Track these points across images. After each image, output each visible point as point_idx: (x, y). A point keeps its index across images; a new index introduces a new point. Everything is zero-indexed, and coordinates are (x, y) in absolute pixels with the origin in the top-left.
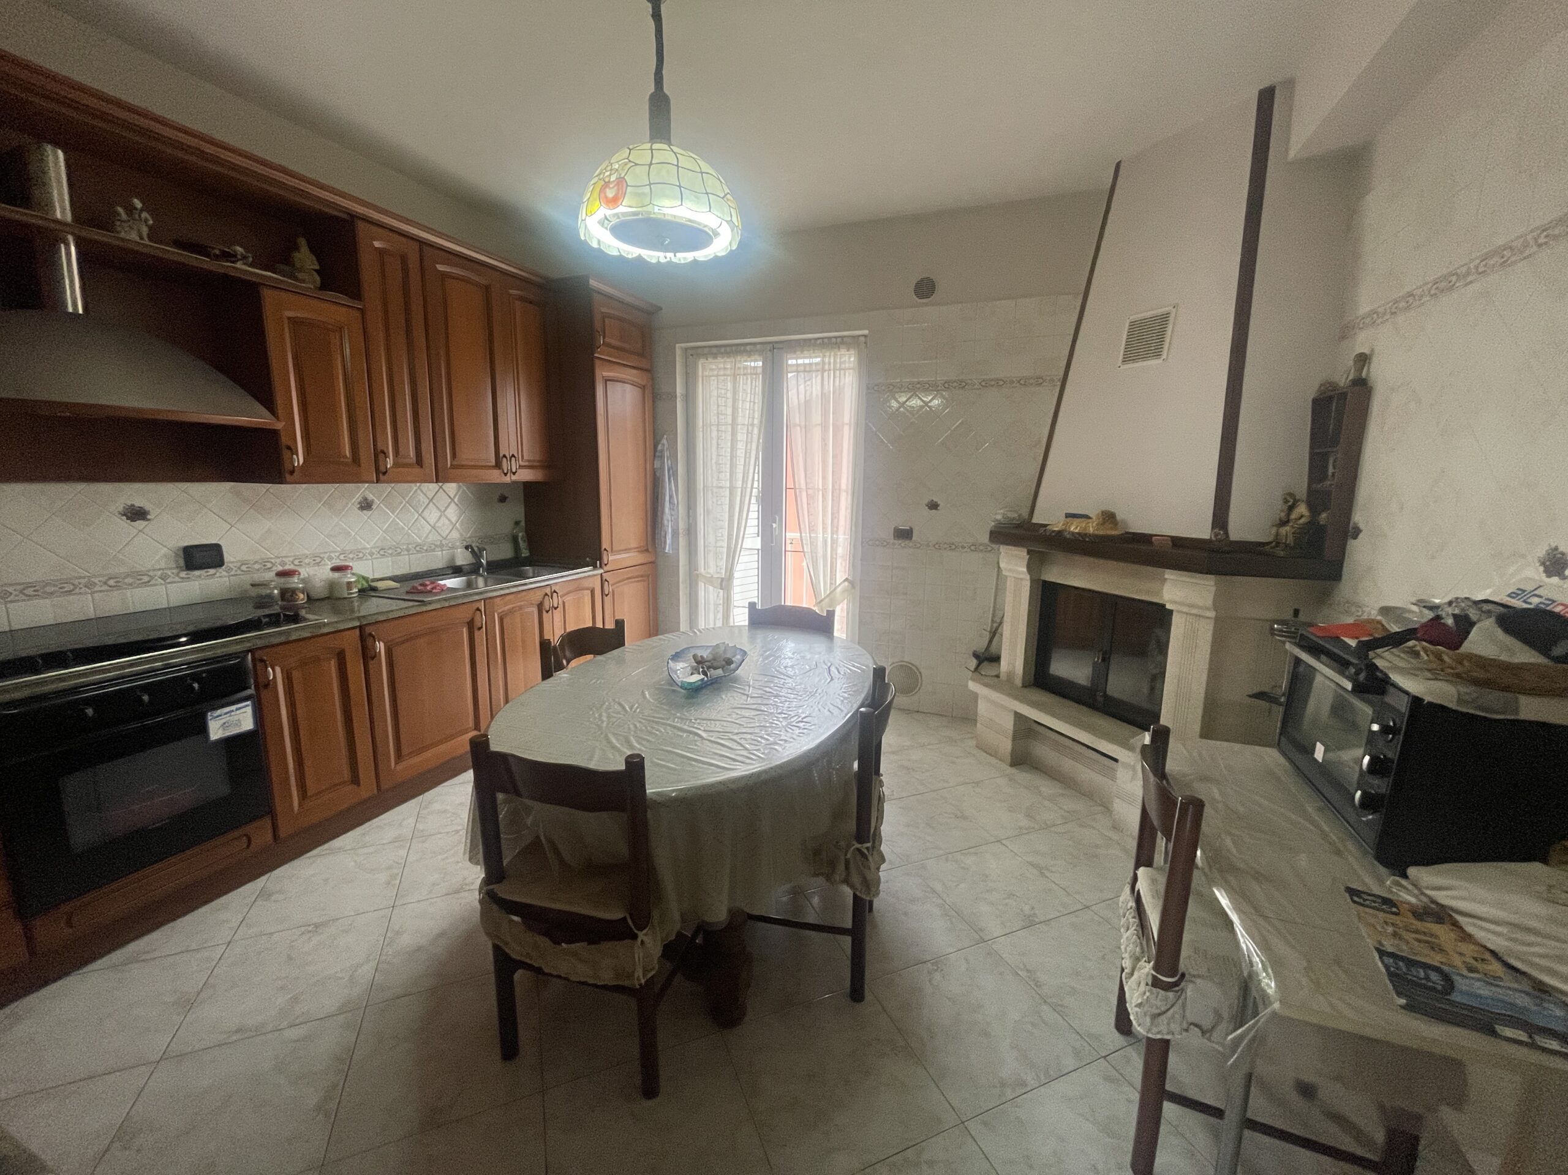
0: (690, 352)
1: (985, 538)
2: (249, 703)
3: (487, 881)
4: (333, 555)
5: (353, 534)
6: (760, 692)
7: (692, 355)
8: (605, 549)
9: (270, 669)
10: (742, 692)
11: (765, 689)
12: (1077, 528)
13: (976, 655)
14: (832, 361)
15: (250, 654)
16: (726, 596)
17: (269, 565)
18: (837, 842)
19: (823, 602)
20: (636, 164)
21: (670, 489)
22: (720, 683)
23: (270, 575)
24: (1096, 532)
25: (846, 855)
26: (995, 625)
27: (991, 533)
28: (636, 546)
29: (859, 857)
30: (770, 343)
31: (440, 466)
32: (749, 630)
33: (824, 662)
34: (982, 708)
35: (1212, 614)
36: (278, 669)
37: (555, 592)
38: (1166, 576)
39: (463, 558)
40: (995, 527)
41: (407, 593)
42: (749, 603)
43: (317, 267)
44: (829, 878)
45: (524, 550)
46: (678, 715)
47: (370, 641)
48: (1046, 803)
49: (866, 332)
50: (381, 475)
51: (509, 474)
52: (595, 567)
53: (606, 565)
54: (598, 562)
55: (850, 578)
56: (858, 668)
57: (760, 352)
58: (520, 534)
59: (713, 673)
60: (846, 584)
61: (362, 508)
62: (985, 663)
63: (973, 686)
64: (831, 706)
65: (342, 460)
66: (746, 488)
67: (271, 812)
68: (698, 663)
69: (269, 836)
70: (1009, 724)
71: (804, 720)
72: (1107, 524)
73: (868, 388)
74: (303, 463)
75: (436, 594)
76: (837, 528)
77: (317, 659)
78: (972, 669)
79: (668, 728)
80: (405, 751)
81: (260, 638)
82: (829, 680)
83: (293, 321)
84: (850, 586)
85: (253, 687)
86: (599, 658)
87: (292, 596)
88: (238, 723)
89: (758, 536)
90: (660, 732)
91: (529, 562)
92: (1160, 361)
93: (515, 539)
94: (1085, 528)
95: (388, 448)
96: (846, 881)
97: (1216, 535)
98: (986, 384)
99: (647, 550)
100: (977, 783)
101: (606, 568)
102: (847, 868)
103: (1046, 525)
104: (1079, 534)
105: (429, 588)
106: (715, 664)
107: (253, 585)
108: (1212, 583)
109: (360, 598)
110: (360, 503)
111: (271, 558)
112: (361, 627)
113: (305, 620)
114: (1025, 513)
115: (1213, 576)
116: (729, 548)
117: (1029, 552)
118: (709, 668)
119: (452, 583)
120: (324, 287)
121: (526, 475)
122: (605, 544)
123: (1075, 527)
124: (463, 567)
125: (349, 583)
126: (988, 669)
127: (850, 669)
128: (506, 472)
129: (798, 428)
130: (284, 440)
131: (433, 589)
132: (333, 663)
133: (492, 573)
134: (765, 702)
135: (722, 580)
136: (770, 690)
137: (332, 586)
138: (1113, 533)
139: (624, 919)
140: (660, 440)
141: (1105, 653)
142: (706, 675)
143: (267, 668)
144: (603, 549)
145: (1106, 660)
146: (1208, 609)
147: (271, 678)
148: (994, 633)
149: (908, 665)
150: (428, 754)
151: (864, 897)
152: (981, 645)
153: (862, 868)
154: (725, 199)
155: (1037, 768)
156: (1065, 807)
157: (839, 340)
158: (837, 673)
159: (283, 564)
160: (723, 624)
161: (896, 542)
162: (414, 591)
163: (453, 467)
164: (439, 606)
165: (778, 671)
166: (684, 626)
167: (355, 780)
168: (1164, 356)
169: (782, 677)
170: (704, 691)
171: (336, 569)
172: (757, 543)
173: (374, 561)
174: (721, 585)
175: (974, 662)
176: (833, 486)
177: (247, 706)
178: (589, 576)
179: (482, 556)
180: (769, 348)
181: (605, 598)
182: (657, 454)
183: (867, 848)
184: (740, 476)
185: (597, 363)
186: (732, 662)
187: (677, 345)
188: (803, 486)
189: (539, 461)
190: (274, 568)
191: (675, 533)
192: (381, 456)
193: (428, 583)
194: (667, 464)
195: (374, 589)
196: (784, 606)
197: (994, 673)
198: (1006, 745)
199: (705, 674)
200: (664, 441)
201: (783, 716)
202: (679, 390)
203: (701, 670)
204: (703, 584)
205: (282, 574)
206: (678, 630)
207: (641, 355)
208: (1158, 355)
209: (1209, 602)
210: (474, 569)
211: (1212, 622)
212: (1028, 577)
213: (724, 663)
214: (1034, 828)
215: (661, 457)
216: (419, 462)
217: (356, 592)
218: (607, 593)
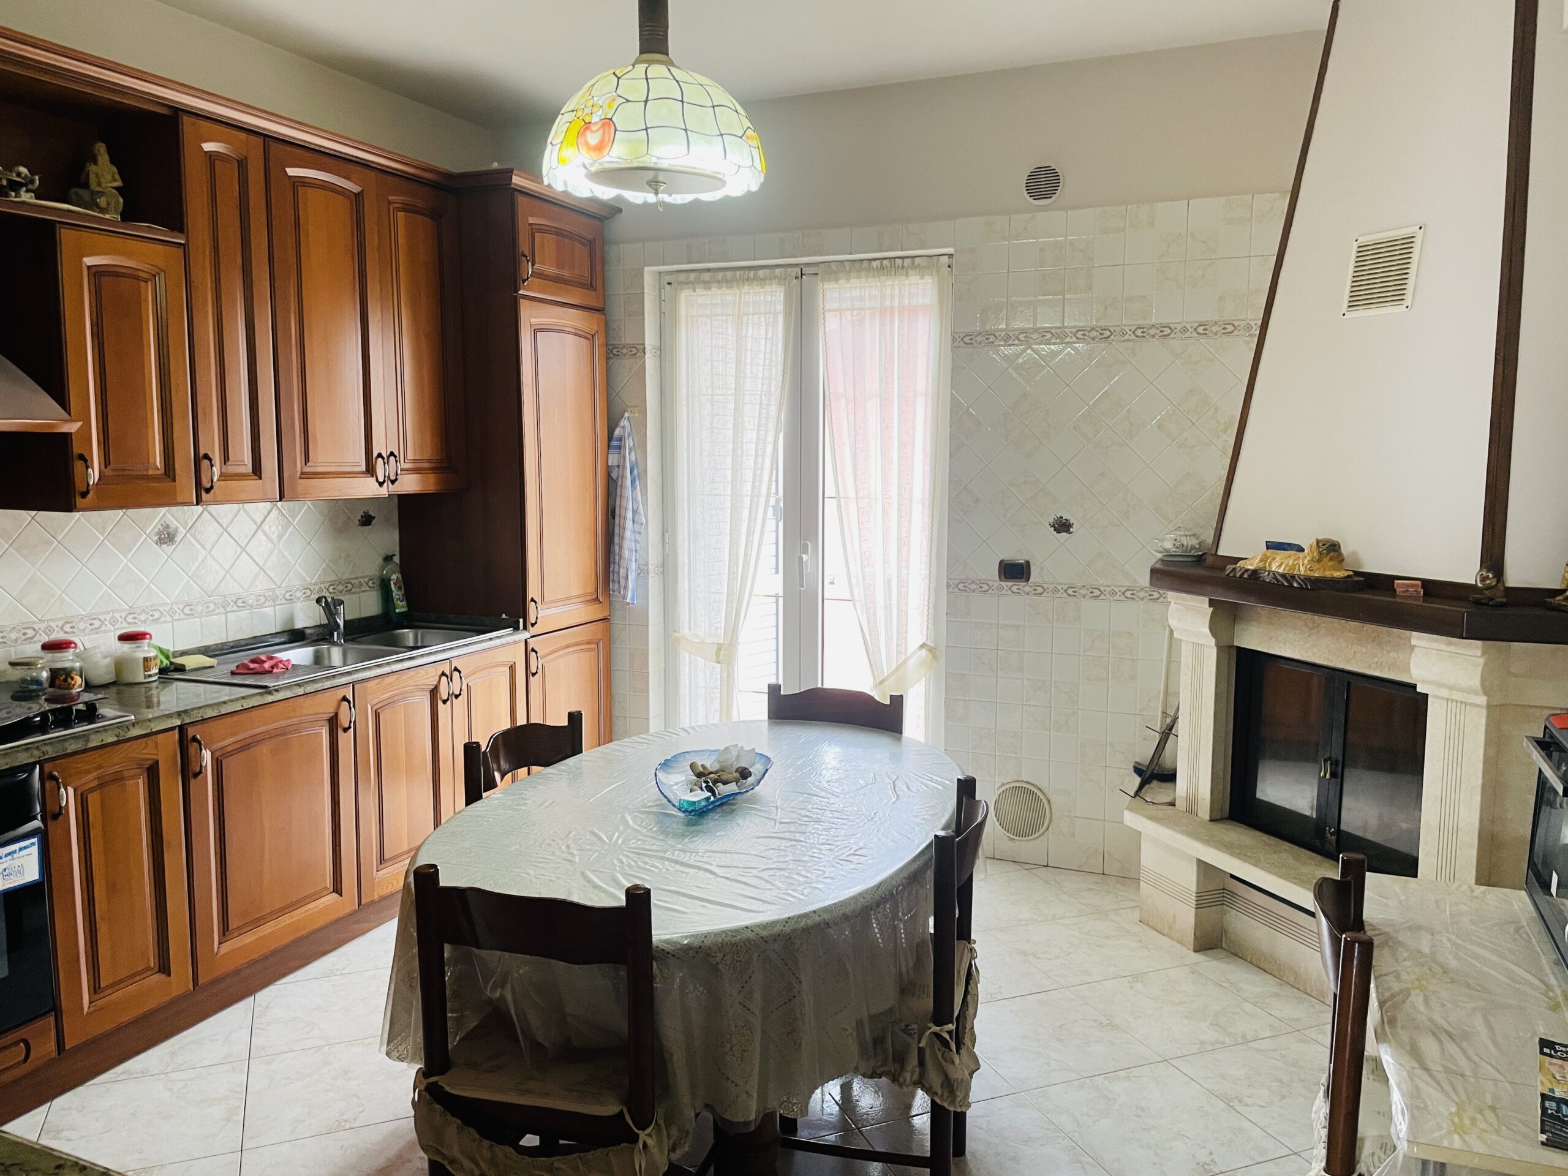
0: (668, 279)
1: (1145, 579)
2: (35, 840)
3: (424, 1074)
4: (117, 616)
5: (148, 582)
6: (794, 815)
7: (669, 284)
8: (533, 600)
9: (62, 789)
10: (766, 816)
11: (799, 812)
12: (1280, 566)
13: (1138, 770)
14: (897, 292)
15: (38, 766)
16: (725, 674)
17: (31, 633)
18: (907, 1026)
19: (886, 683)
20: (628, 101)
21: (634, 499)
22: (732, 804)
23: (32, 650)
24: (1309, 573)
25: (919, 1042)
26: (1169, 720)
27: (1154, 571)
28: (581, 593)
29: (937, 1044)
30: (797, 265)
31: (286, 475)
32: (770, 724)
33: (886, 774)
34: (1149, 858)
35: (1482, 700)
36: (71, 790)
37: (456, 669)
38: (1414, 642)
39: (307, 616)
40: (1162, 561)
41: (233, 673)
42: (770, 686)
43: (119, 183)
44: (894, 1079)
45: (399, 602)
46: (680, 846)
47: (193, 748)
48: (1248, 1007)
49: (951, 250)
50: (203, 493)
51: (385, 484)
52: (517, 628)
53: (533, 625)
54: (521, 620)
55: (930, 643)
56: (937, 782)
57: (781, 280)
58: (394, 577)
59: (722, 789)
60: (924, 652)
61: (161, 541)
62: (1155, 783)
63: (1133, 820)
64: (896, 835)
65: (150, 472)
66: (758, 496)
67: (56, 1010)
68: (699, 775)
69: (52, 1045)
70: (1189, 880)
71: (857, 853)
72: (1326, 560)
73: (954, 340)
74: (99, 479)
75: (278, 677)
76: (907, 561)
77: (118, 778)
78: (1132, 795)
79: (666, 863)
80: (232, 925)
81: (51, 744)
82: (894, 799)
83: (97, 273)
84: (930, 656)
85: (39, 817)
86: (549, 770)
87: (65, 680)
88: (21, 870)
89: (777, 572)
90: (657, 867)
91: (409, 621)
92: (1402, 309)
93: (384, 585)
94: (1293, 567)
95: (213, 451)
96: (921, 1083)
97: (1483, 579)
98: (1142, 333)
99: (597, 599)
100: (1137, 977)
101: (533, 631)
102: (922, 1063)
103: (1238, 559)
104: (1283, 575)
105: (267, 666)
106: (725, 777)
107: (12, 664)
108: (1479, 653)
109: (160, 683)
110: (159, 533)
111: (34, 623)
112: (182, 728)
113: (104, 718)
114: (1208, 537)
115: (1479, 643)
116: (730, 594)
117: (1212, 603)
118: (715, 782)
119: (300, 655)
120: (128, 215)
121: (410, 484)
122: (532, 591)
123: (1280, 564)
124: (308, 631)
125: (146, 660)
126: (1157, 792)
127: (926, 786)
128: (381, 480)
129: (843, 401)
130: (77, 450)
131: (272, 667)
132: (141, 783)
133: (353, 640)
134: (803, 828)
135: (720, 648)
136: (808, 813)
137: (120, 665)
138: (1338, 574)
139: (621, 1113)
140: (619, 420)
141: (1334, 764)
142: (714, 794)
143: (59, 789)
144: (529, 598)
145: (1337, 777)
146: (1476, 693)
147: (64, 804)
148: (1168, 732)
149: (1027, 786)
150: (268, 928)
151: (946, 1105)
152: (1144, 753)
153: (944, 1063)
154: (744, 138)
155: (1236, 955)
156: (1276, 1013)
157: (907, 262)
158: (906, 789)
159: (49, 630)
160: (720, 720)
161: (1004, 584)
162: (243, 670)
163: (305, 475)
164: (288, 694)
165: (817, 787)
166: (655, 724)
167: (164, 968)
168: (1408, 302)
169: (824, 794)
170: (711, 815)
171: (124, 638)
172: (776, 584)
173: (175, 623)
174: (718, 655)
175: (1137, 780)
176: (900, 494)
177: (33, 844)
178: (508, 644)
179: (337, 613)
180: (794, 274)
181: (531, 678)
182: (614, 443)
183: (950, 1033)
184: (749, 475)
185: (524, 305)
186: (750, 774)
187: (646, 269)
188: (852, 493)
189: (429, 461)
190: (37, 638)
191: (643, 572)
192: (205, 463)
193: (263, 658)
194: (630, 458)
195: (181, 669)
196: (823, 690)
197: (1168, 799)
198: (1186, 916)
199: (710, 789)
200: (624, 422)
201: (827, 847)
202: (650, 340)
203: (704, 785)
204: (687, 655)
205: (49, 647)
206: (648, 732)
207: (591, 286)
208: (1398, 296)
209: (1476, 682)
210: (322, 635)
211: (1484, 712)
212: (1213, 641)
213: (737, 775)
214: (1223, 1043)
215: (619, 448)
216: (257, 470)
217: (156, 674)
218: (534, 671)
